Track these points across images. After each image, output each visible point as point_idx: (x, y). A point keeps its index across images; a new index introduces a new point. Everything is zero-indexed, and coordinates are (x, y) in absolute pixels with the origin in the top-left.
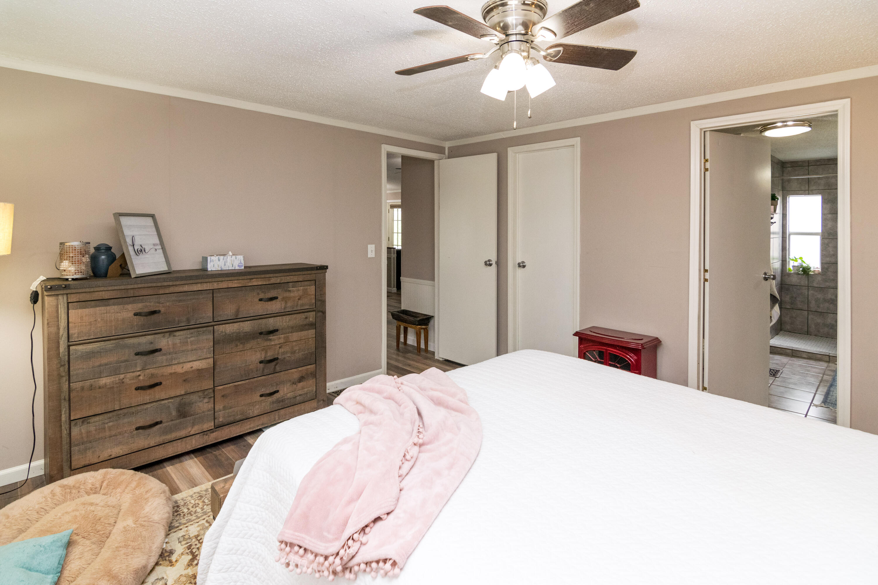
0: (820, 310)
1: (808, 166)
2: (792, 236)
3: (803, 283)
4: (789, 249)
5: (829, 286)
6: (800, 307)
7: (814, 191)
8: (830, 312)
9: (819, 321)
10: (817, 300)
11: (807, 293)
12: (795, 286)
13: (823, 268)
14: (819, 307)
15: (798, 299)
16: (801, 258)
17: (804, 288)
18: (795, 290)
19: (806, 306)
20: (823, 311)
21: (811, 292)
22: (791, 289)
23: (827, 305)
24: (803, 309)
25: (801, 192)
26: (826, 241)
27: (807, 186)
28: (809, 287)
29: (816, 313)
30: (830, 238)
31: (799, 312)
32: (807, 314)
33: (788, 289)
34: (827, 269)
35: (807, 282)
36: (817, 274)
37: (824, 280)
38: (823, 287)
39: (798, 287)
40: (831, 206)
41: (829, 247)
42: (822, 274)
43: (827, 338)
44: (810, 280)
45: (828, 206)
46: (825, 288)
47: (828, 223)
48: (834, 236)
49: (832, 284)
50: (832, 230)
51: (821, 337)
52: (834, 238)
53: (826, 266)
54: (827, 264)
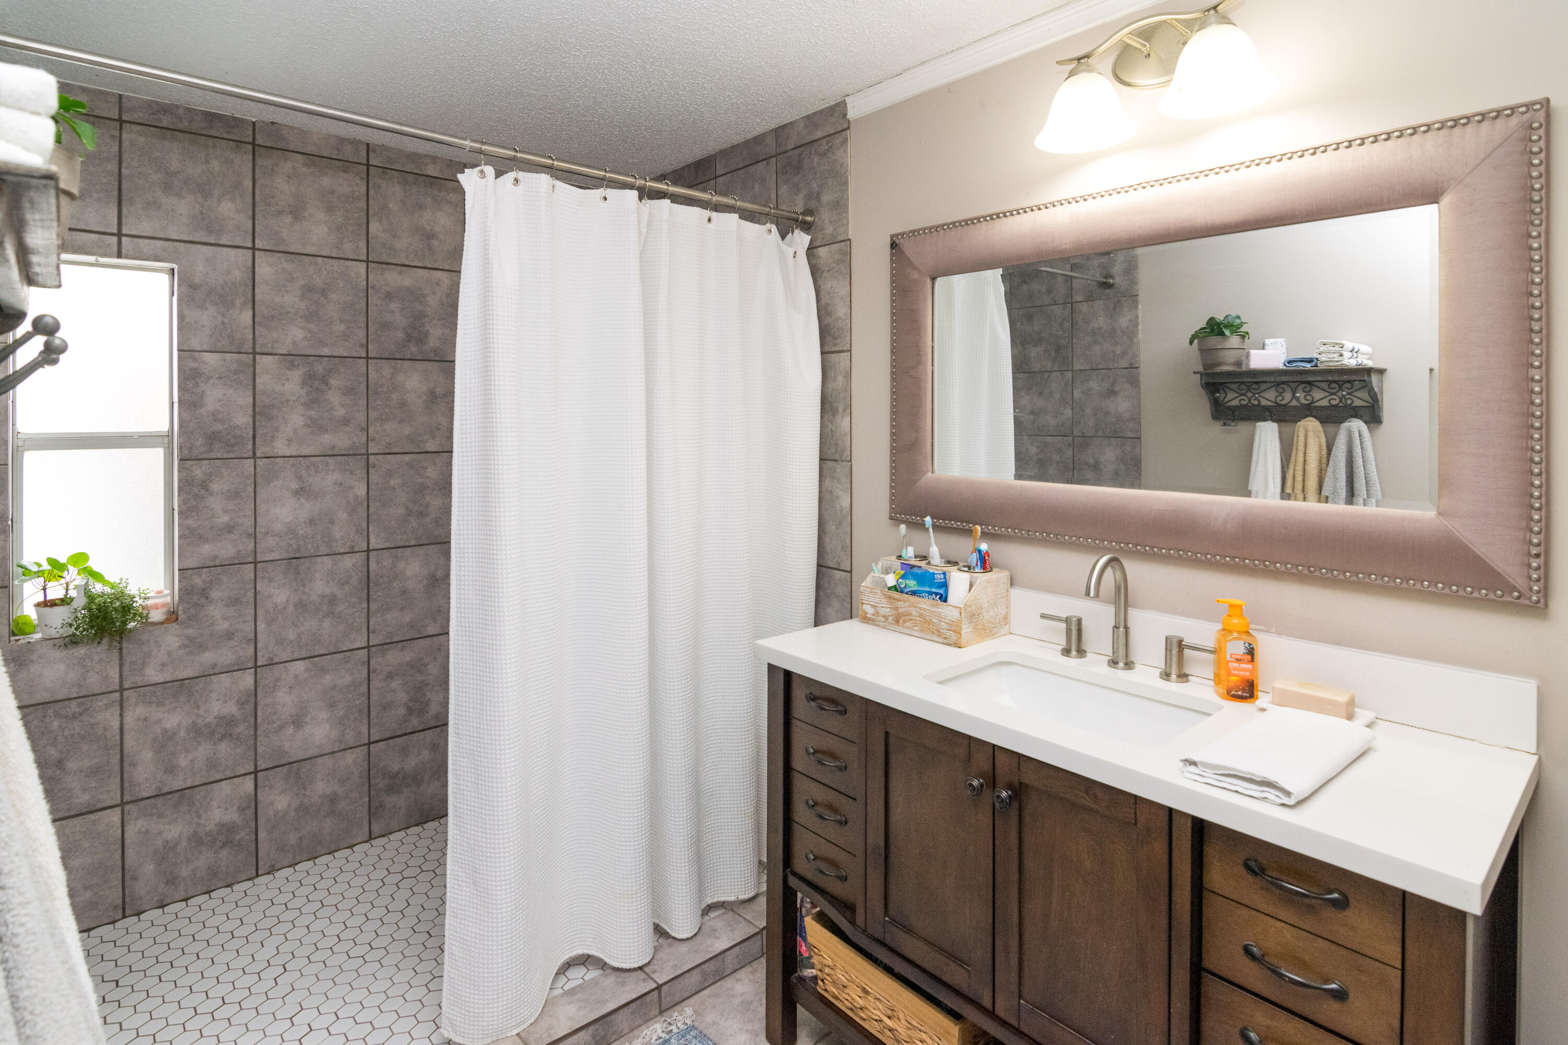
0: (175, 784)
3: (93, 683)
5: (215, 666)
7: (148, 246)
8: (218, 777)
9: (174, 832)
10: (164, 741)
11: (115, 724)
12: (57, 706)
14: (170, 769)
15: (72, 765)
17: (100, 702)
18: (56, 724)
19: (115, 784)
20: (188, 784)
21: (135, 713)
23: (204, 750)
24: (99, 806)
25: (83, 237)
26: (199, 471)
27: (112, 215)
28: (126, 693)
29: (159, 800)
31: (77, 824)
32: (117, 818)
34: (200, 593)
35: (114, 673)
36: (162, 623)
37: (194, 645)
38: (191, 675)
39: (74, 704)
40: (220, 318)
41: (211, 494)
42: (182, 617)
43: (211, 894)
44: (128, 659)
45: (207, 317)
46: (197, 680)
47: (208, 392)
48: (233, 446)
49: (224, 656)
50: (222, 421)
51: (186, 900)
52: (233, 456)
53: (198, 581)
54: (205, 570)
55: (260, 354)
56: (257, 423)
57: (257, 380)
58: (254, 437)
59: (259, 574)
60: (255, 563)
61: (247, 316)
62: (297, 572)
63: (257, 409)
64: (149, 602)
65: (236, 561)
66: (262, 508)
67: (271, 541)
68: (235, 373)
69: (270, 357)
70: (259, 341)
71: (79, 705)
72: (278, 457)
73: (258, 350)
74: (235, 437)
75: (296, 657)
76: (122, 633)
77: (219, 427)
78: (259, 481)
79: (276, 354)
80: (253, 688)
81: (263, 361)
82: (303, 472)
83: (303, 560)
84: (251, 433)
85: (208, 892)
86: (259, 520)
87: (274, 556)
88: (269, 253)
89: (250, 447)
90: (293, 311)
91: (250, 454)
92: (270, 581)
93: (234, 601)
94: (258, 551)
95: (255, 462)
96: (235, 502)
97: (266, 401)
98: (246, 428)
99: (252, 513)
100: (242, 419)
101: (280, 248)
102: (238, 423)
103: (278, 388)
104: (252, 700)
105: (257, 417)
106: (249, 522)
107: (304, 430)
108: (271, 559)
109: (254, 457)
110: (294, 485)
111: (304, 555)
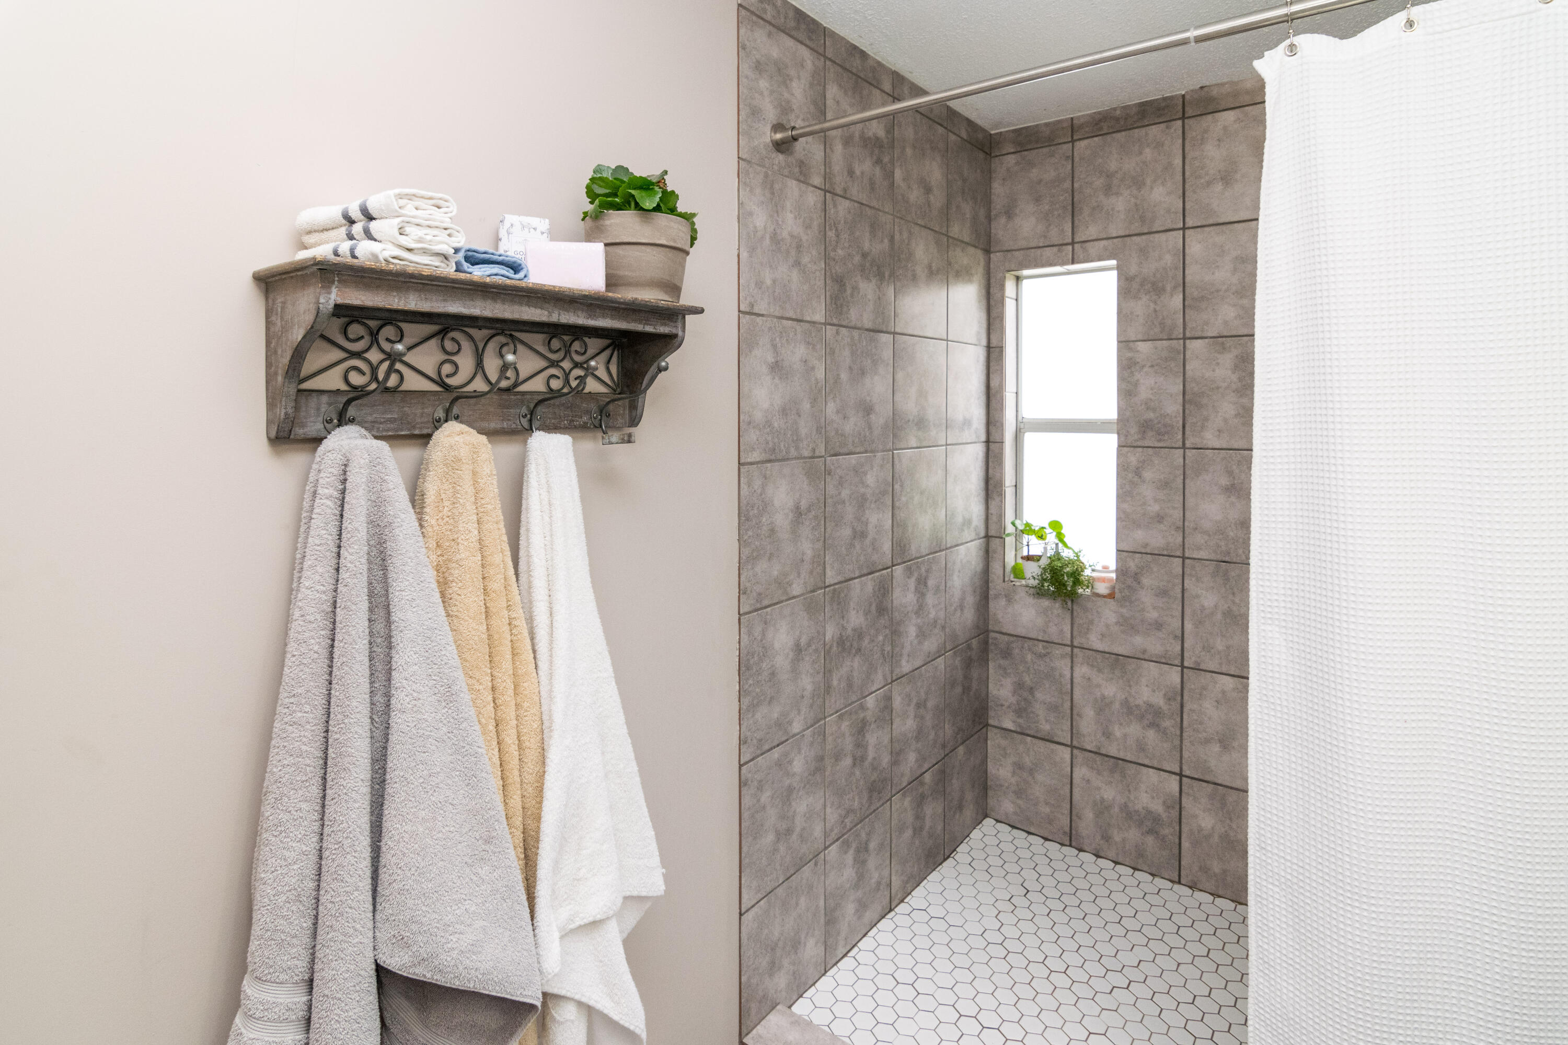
0: (1113, 750)
1: (1073, 141)
2: (1030, 439)
3: (1053, 632)
4: (1017, 487)
5: (1144, 651)
6: (1046, 727)
7: (1093, 248)
8: (1146, 762)
9: (1109, 794)
10: (1103, 705)
11: (1067, 673)
12: (1031, 643)
13: (1121, 571)
14: (1108, 735)
15: (1039, 695)
16: (1056, 526)
17: (1058, 651)
18: (1029, 657)
19: (1066, 726)
20: (1121, 755)
21: (1082, 670)
22: (1016, 651)
23: (1134, 730)
24: (1056, 739)
25: (1048, 252)
26: (1134, 458)
27: (1068, 227)
28: (1075, 650)
29: (1098, 758)
30: (1147, 443)
31: (1041, 746)
32: (1067, 757)
33: (1006, 654)
34: (1136, 577)
35: (1067, 628)
36: (1104, 597)
37: (1128, 626)
38: (1125, 653)
39: (1041, 645)
40: (1152, 305)
41: (1144, 482)
42: (1118, 595)
43: (1136, 872)
44: (1078, 621)
45: (1140, 307)
46: (1129, 660)
47: (1142, 381)
48: (1163, 435)
49: (1154, 644)
50: (1154, 410)
51: (1116, 863)
52: (1165, 445)
53: (1132, 565)
54: (1137, 555)
55: (1190, 338)
56: (1187, 412)
57: (1187, 367)
58: (1184, 427)
59: (1187, 571)
60: (1184, 558)
61: (1177, 300)
62: (1227, 579)
63: (1187, 397)
64: (1095, 574)
65: (1165, 553)
66: (1190, 502)
67: (1199, 539)
68: (1166, 360)
69: (1199, 341)
70: (1190, 325)
71: (1043, 647)
72: (1207, 449)
73: (1188, 335)
74: (1165, 426)
75: (1224, 670)
76: (1072, 596)
77: (1151, 415)
78: (1188, 472)
79: (1206, 338)
80: (1179, 686)
81: (1193, 345)
82: (1234, 467)
83: (1233, 565)
84: (1181, 423)
85: (1135, 869)
86: (1188, 514)
87: (1202, 554)
88: (1199, 229)
89: (1180, 436)
90: (1224, 287)
91: (1180, 444)
92: (1198, 580)
93: (1163, 593)
94: (1186, 546)
95: (1184, 452)
96: (1165, 492)
97: (1196, 389)
98: (1176, 417)
99: (1180, 505)
100: (1173, 408)
101: (1211, 221)
102: (1169, 412)
103: (1208, 374)
104: (1179, 696)
105: (1187, 406)
106: (1178, 514)
107: (1236, 421)
108: (1199, 557)
109: (1184, 447)
110: (1224, 481)
111: (1234, 560)
